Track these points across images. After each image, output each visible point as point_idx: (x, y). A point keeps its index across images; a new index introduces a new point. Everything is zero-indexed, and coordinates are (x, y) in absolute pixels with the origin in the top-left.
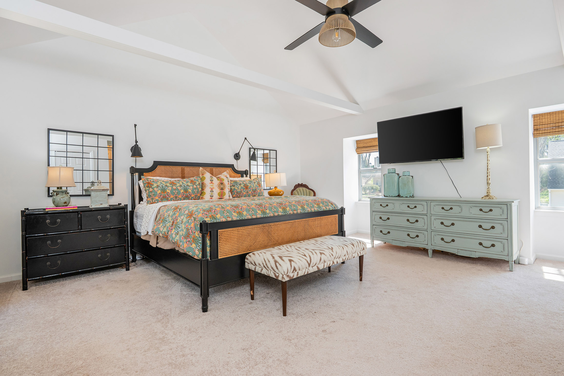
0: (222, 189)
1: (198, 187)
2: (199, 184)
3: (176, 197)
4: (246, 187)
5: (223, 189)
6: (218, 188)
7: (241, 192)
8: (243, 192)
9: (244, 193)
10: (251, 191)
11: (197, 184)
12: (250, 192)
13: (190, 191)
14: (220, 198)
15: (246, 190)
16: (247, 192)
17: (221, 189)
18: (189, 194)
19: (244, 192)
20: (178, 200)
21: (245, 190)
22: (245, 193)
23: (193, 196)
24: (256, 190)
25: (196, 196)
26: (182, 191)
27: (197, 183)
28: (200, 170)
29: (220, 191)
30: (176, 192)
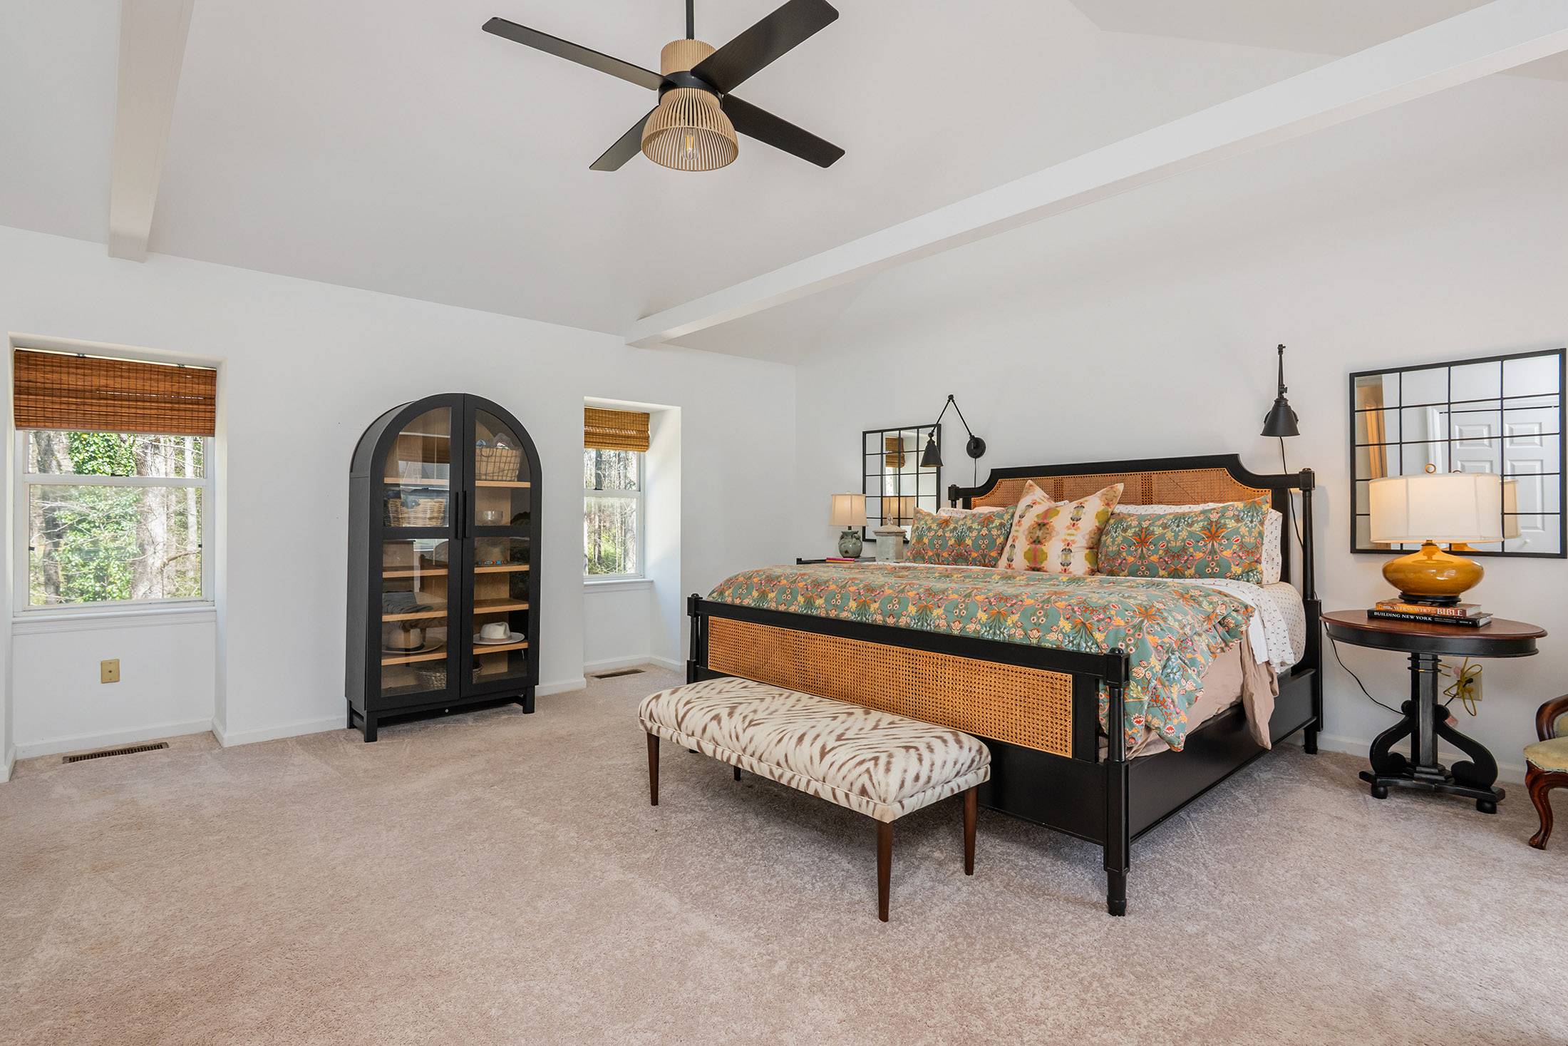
0: (1037, 541)
1: (995, 532)
2: (1002, 525)
3: (938, 555)
4: (1143, 538)
5: (1039, 542)
6: (1026, 538)
7: (1119, 553)
8: (1124, 554)
9: (1131, 559)
10: (1161, 552)
11: (994, 525)
12: (1154, 558)
13: (968, 542)
14: (1033, 566)
15: (1136, 550)
16: (1142, 557)
17: (1034, 542)
18: (965, 551)
19: (1130, 554)
20: (943, 561)
21: (1133, 548)
22: (1133, 559)
23: (974, 555)
24: (1184, 549)
25: (984, 556)
26: (952, 542)
27: (997, 522)
28: (1027, 484)
29: (1029, 546)
30: (938, 543)
